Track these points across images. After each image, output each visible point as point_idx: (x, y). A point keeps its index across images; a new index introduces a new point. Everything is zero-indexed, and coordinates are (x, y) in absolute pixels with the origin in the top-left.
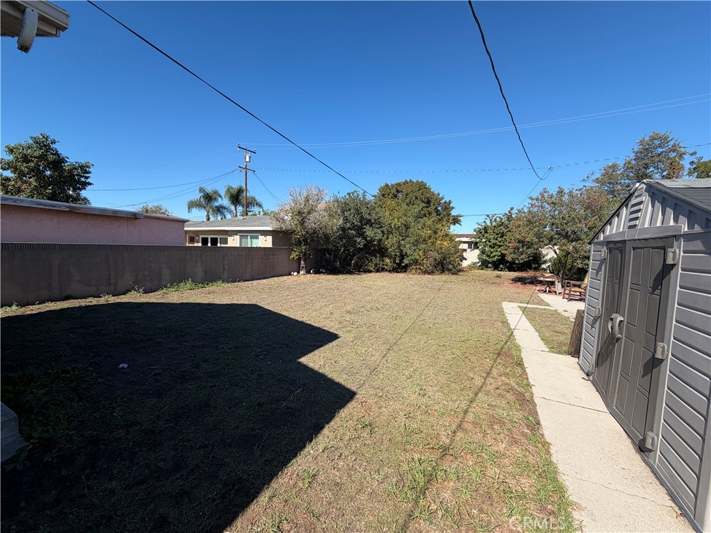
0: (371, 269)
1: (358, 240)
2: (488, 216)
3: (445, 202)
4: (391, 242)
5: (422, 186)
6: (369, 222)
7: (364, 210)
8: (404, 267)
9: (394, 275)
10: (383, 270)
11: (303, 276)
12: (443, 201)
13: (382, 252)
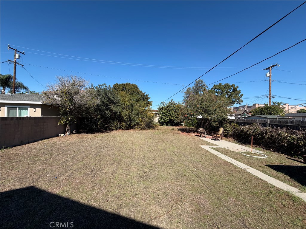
0: (114, 128)
1: (107, 112)
2: (162, 102)
3: (146, 95)
4: (125, 113)
5: (135, 87)
6: (113, 103)
7: (110, 95)
8: (132, 126)
9: (128, 131)
10: (120, 128)
12: (145, 95)
13: (119, 118)
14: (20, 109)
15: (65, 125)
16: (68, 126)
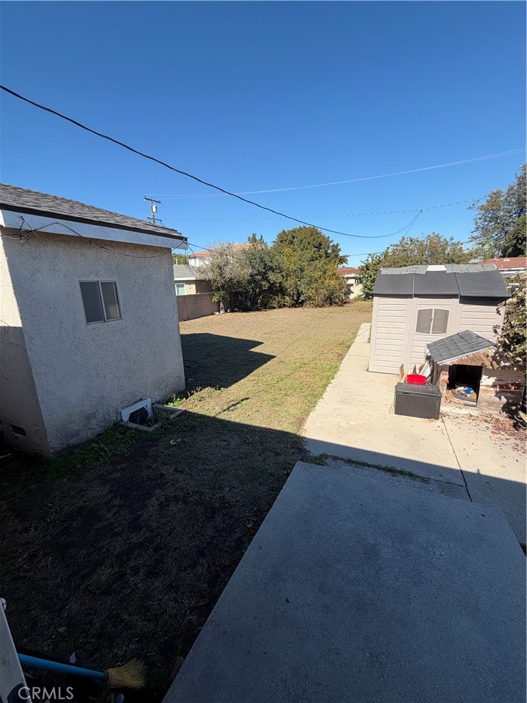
0: (275, 306)
1: (264, 283)
2: (370, 255)
3: (334, 246)
4: (289, 284)
5: (314, 232)
6: (272, 269)
7: (267, 259)
8: (303, 302)
9: (293, 309)
10: (284, 306)
11: (223, 315)
12: (331, 244)
13: (282, 291)
14: (178, 286)
15: (219, 302)
16: (221, 304)
